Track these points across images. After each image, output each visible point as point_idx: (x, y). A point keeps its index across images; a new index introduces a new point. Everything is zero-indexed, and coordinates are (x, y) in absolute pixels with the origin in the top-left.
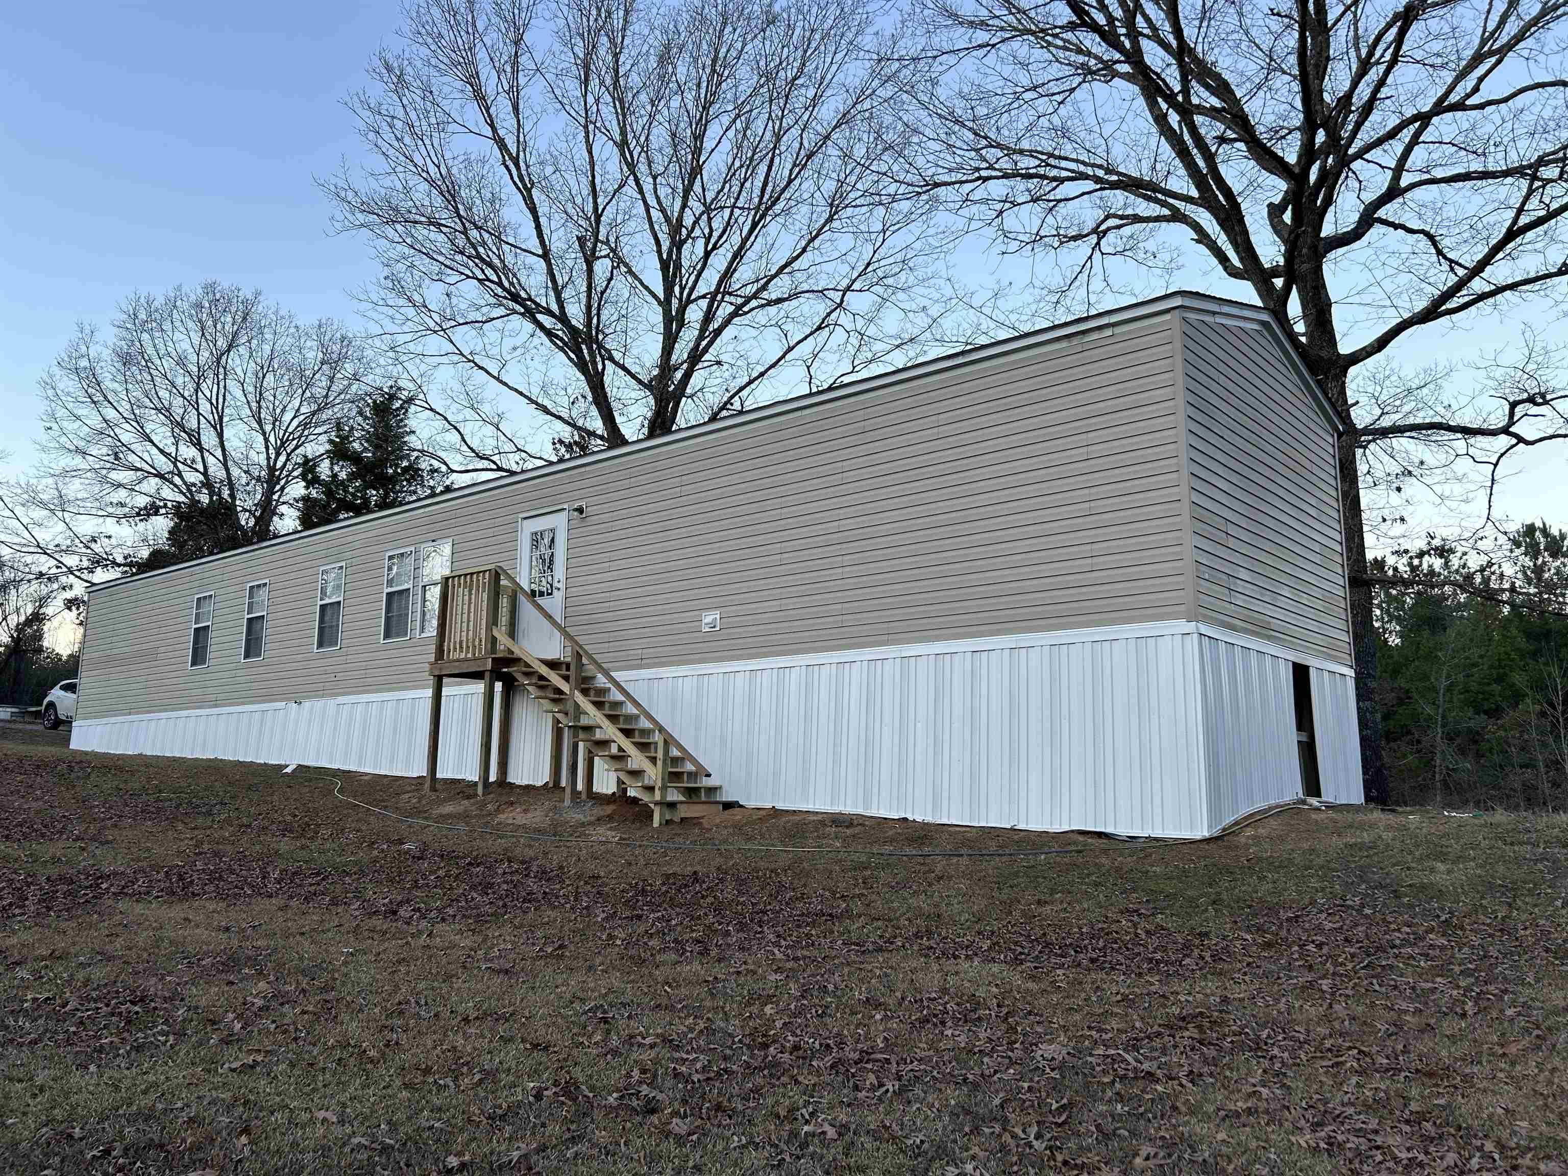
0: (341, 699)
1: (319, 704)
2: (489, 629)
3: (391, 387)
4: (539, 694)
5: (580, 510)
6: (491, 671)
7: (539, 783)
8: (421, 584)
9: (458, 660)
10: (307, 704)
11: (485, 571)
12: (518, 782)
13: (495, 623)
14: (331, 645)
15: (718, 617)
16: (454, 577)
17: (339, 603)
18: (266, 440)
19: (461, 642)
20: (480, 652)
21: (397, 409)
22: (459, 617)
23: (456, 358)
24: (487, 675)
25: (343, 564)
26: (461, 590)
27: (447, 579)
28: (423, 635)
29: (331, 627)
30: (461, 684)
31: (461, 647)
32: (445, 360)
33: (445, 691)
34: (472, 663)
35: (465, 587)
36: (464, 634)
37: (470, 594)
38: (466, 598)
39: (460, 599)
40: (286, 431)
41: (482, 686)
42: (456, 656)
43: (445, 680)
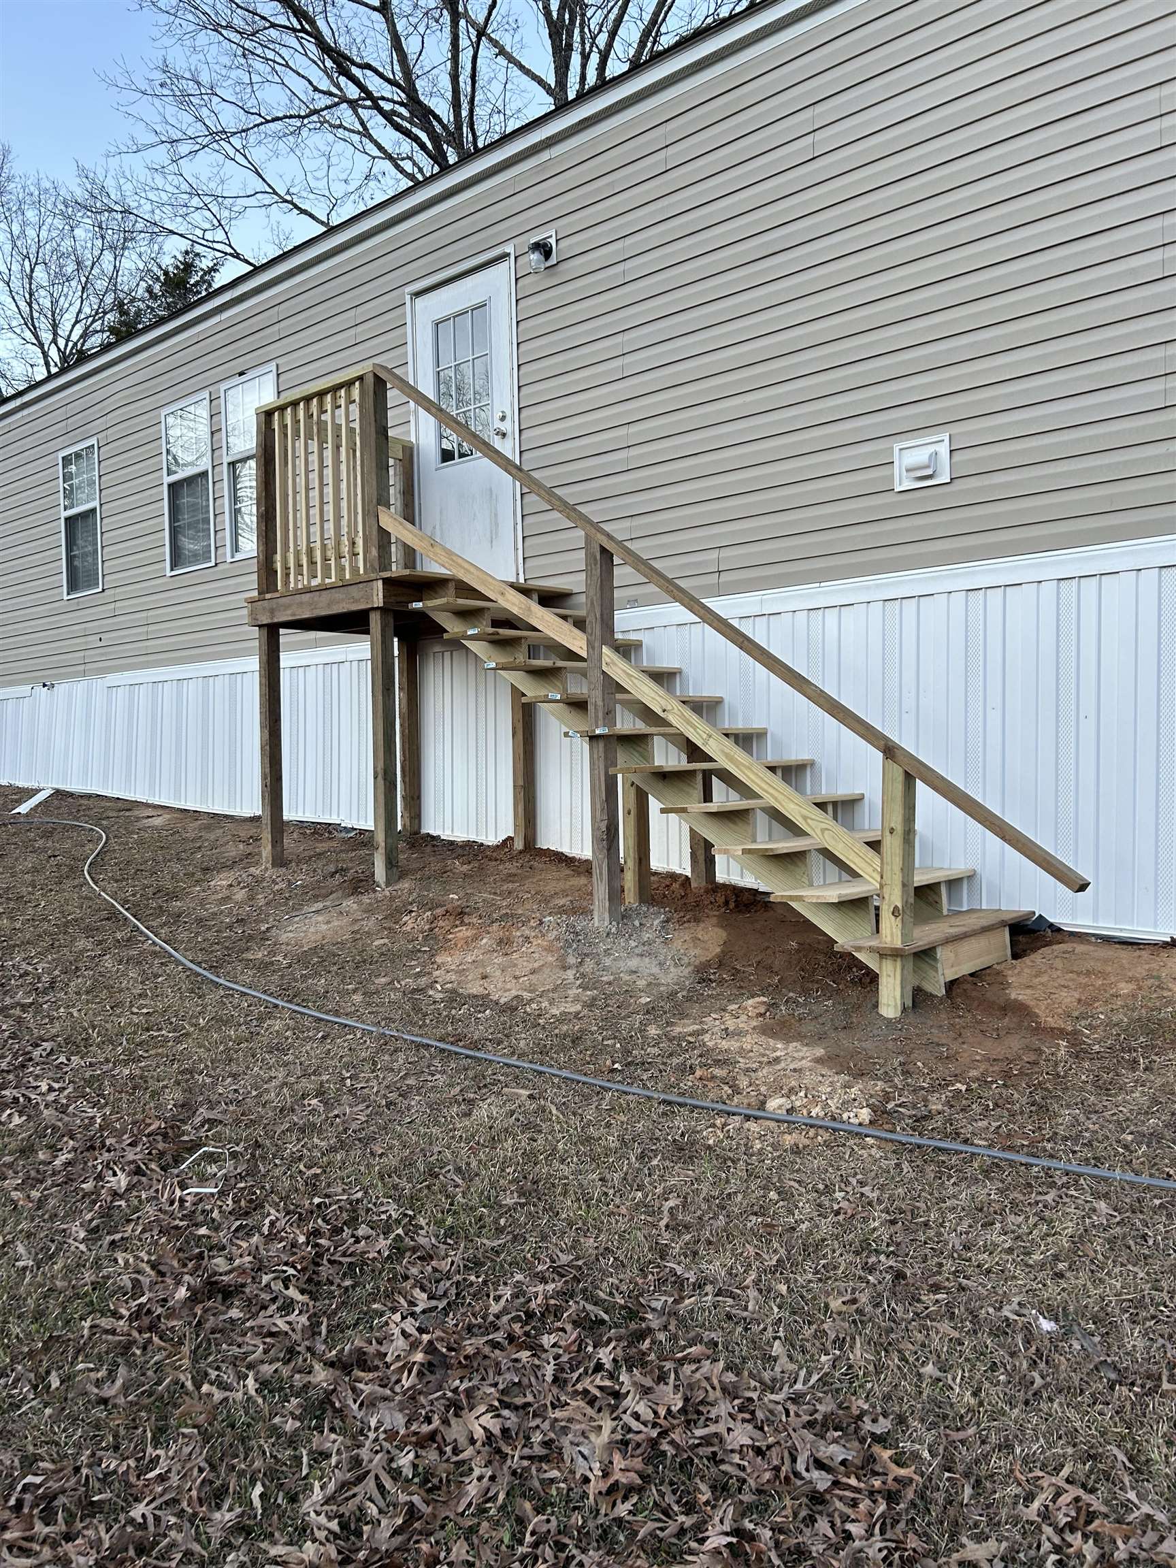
0: (113, 679)
1: (79, 687)
2: (371, 515)
3: (187, 253)
4: (504, 659)
5: (544, 249)
6: (382, 610)
7: (491, 838)
8: (226, 460)
9: (308, 590)
10: (62, 689)
11: (349, 384)
12: (446, 835)
13: (383, 501)
14: (89, 587)
15: (944, 450)
16: (282, 409)
17: (93, 510)
18: (45, 355)
19: (310, 552)
20: (355, 570)
21: (196, 284)
22: (301, 498)
23: (267, 199)
24: (375, 620)
25: (93, 441)
26: (301, 444)
27: (269, 414)
28: (238, 557)
29: (85, 555)
30: (316, 644)
31: (312, 563)
32: (252, 202)
33: (286, 660)
34: (337, 595)
35: (309, 437)
36: (315, 529)
37: (321, 449)
38: (314, 458)
39: (301, 463)
40: (68, 340)
41: (367, 646)
42: (304, 581)
43: (287, 637)
